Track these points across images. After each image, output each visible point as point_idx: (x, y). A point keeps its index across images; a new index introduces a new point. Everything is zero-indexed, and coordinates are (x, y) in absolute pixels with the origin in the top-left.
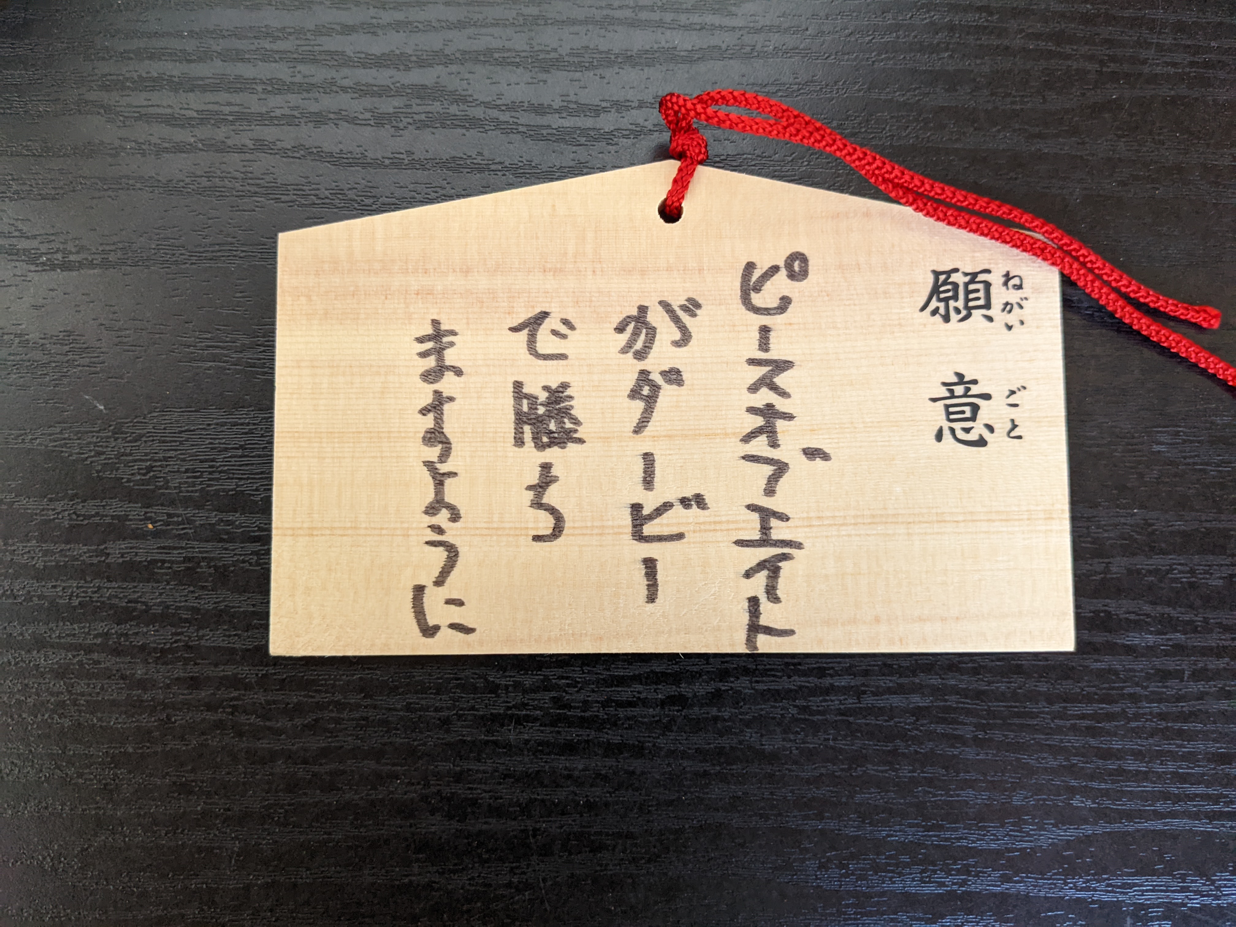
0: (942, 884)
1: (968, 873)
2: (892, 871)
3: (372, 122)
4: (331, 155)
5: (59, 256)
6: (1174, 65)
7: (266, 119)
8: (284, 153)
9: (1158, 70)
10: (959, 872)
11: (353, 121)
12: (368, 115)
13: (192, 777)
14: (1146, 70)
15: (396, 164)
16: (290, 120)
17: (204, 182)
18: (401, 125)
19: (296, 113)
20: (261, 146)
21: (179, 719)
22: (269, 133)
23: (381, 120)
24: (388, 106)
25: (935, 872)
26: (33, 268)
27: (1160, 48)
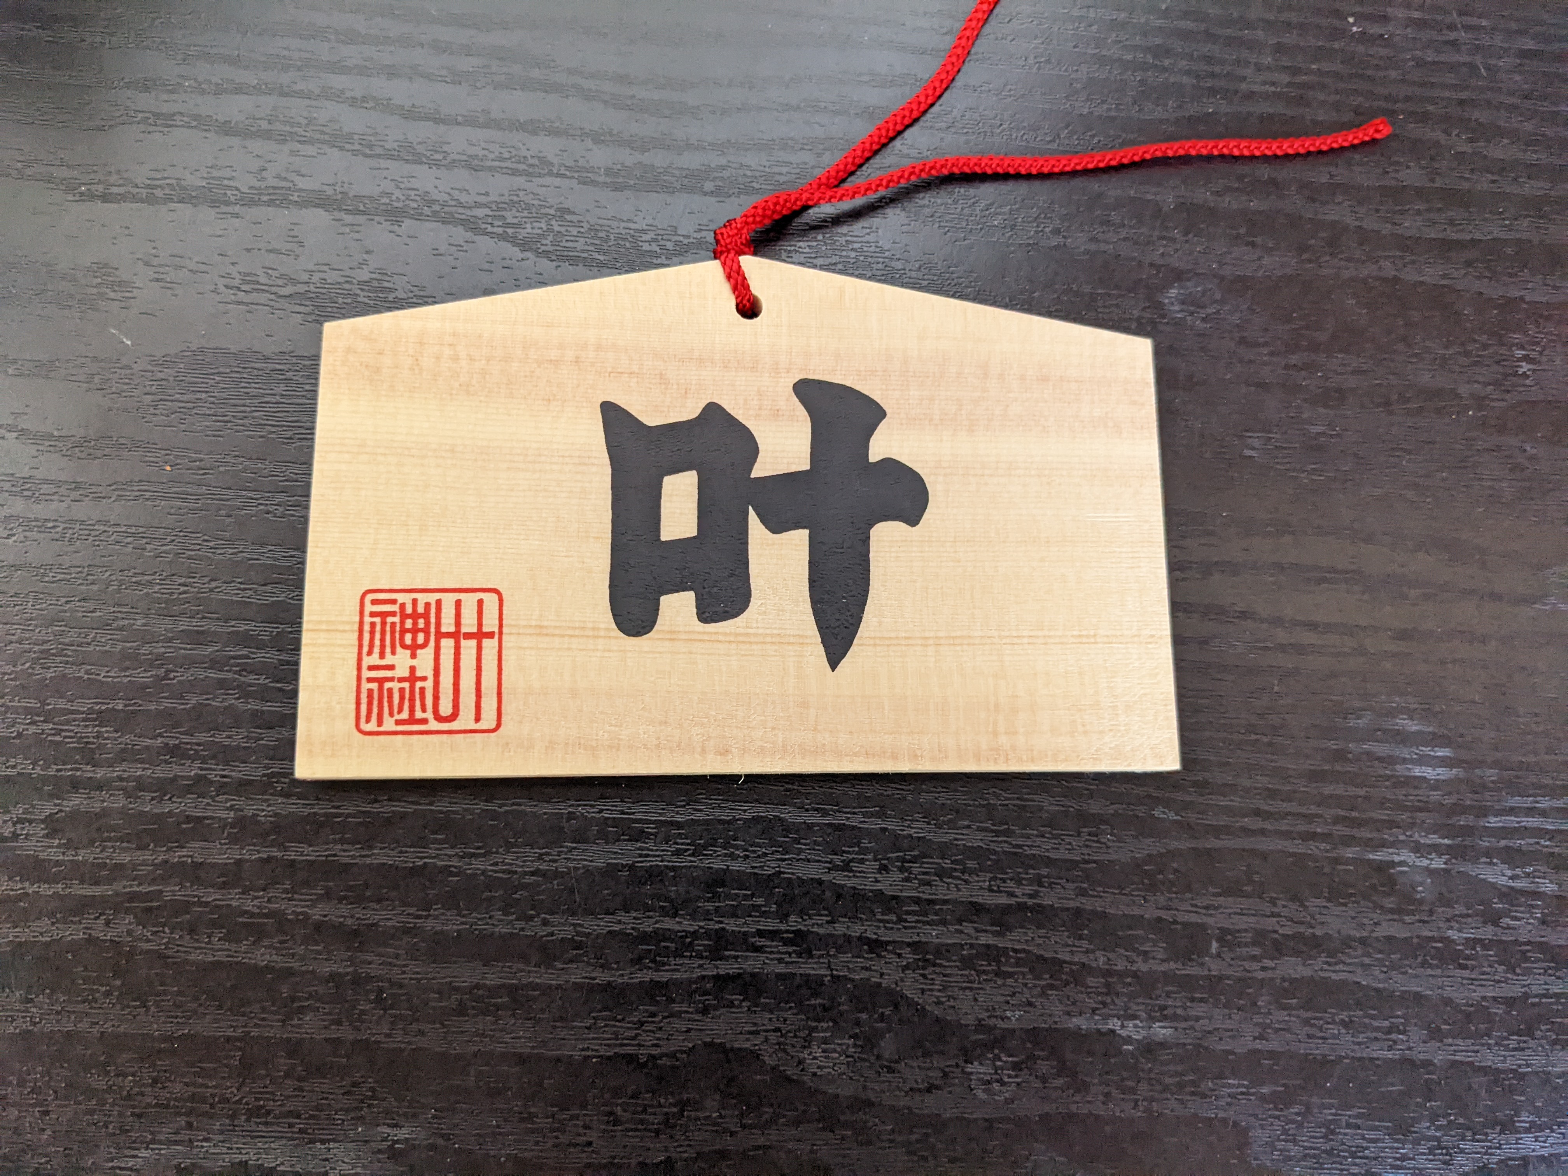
0: (1012, 895)
1: (1040, 884)
2: (959, 878)
3: (448, 80)
4: (402, 107)
5: (100, 188)
6: (1273, 84)
7: (338, 68)
8: (353, 102)
9: (1256, 88)
10: (1031, 882)
11: (428, 77)
12: (444, 72)
13: (186, 739)
14: (1244, 86)
15: (470, 122)
16: (363, 71)
17: (264, 125)
18: (478, 85)
19: (367, 64)
20: (328, 94)
21: (179, 676)
22: (338, 81)
23: (456, 78)
24: (467, 64)
25: (1004, 881)
26: (70, 197)
27: (1259, 68)
